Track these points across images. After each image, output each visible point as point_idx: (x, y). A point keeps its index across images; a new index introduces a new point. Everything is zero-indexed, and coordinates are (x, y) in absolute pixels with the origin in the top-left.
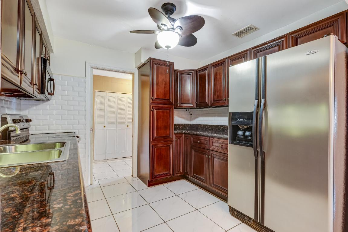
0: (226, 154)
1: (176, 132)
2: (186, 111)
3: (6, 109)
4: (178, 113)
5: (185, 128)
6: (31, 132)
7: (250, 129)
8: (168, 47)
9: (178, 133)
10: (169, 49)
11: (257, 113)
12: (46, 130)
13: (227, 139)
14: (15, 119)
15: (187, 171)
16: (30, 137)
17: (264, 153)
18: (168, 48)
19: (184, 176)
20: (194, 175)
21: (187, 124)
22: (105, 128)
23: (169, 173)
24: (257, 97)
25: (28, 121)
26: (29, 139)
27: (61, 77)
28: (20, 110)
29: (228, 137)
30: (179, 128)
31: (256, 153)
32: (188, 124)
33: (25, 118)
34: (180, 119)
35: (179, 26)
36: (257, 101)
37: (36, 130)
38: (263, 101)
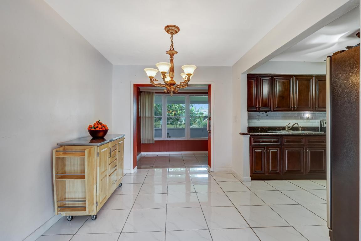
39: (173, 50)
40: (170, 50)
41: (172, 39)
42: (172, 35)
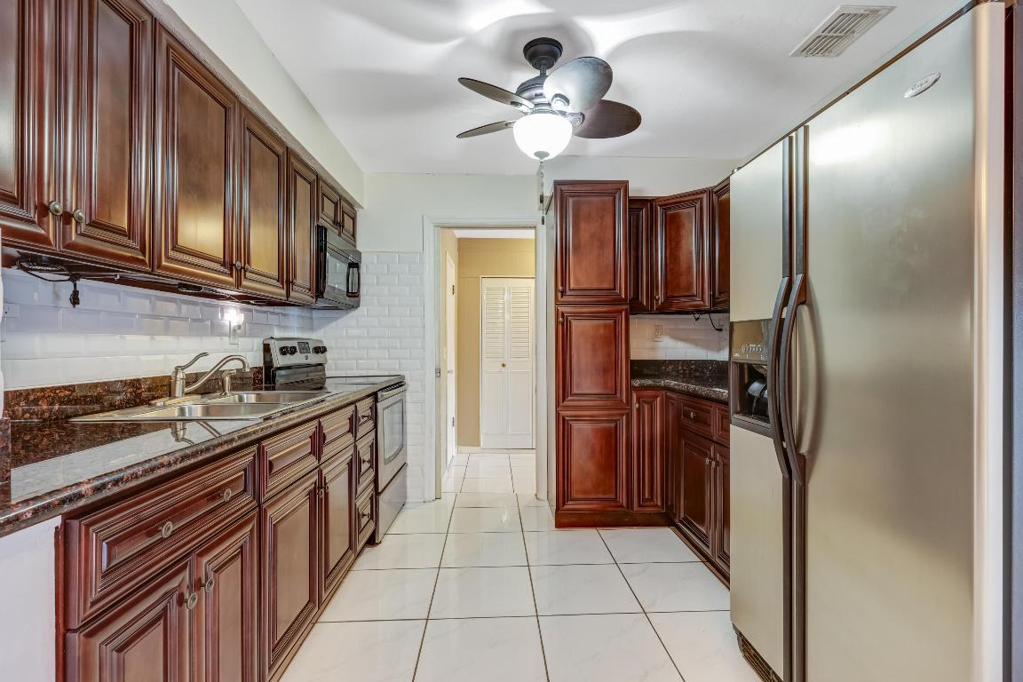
1: (637, 383)
2: (697, 319)
3: (275, 329)
4: (673, 327)
5: (698, 374)
6: (328, 373)
8: (540, 154)
9: (643, 388)
10: (546, 159)
12: (352, 369)
14: (284, 347)
15: (672, 502)
16: (328, 382)
18: (541, 157)
19: (665, 519)
20: (685, 518)
21: (704, 362)
22: (503, 369)
23: (615, 500)
25: (320, 350)
26: (326, 385)
27: (378, 256)
28: (312, 329)
30: (678, 371)
32: (711, 362)
33: (312, 346)
34: (680, 344)
35: (556, 96)
37: (336, 369)
38: (798, 279)
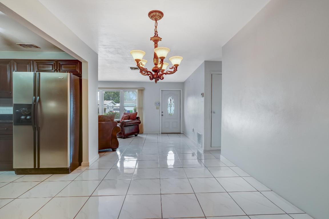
0: (11, 134)
7: (29, 115)
11: (34, 105)
13: (12, 123)
17: (39, 127)
24: (35, 95)
29: (13, 121)
31: (35, 129)
36: (34, 97)
38: (38, 98)
39: (157, 36)
40: (155, 36)
41: (156, 25)
42: (156, 21)
